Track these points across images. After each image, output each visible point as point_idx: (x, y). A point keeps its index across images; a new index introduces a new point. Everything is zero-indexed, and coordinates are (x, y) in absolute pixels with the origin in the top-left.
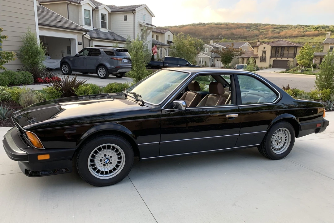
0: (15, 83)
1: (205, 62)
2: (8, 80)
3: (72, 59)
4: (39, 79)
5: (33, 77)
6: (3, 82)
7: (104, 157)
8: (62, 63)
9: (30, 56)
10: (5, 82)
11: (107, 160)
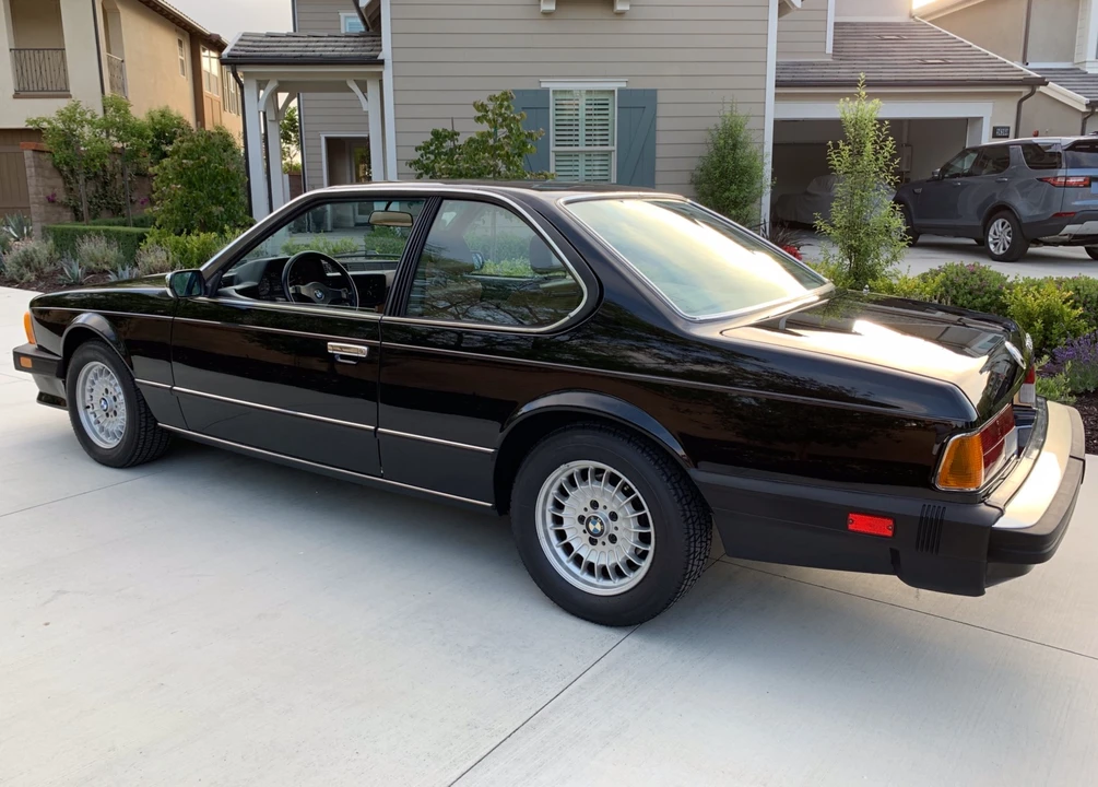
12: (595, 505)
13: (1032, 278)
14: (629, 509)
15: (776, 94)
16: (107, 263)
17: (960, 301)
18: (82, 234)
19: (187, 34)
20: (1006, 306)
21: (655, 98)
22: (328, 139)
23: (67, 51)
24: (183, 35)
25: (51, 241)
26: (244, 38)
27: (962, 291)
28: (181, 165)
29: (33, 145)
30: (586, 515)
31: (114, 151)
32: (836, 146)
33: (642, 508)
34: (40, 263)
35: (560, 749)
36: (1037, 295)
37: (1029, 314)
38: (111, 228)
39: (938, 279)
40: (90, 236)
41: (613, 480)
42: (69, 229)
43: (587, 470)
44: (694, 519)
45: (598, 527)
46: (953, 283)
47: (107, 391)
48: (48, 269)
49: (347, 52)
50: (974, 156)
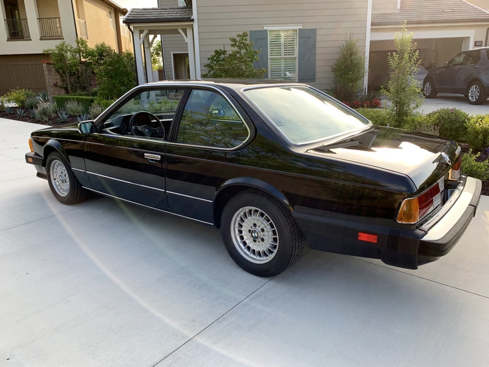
12: (255, 225)
13: (480, 115)
14: (269, 227)
15: (371, 29)
16: (78, 112)
17: (446, 126)
18: (67, 100)
19: (113, 9)
20: (466, 128)
21: (315, 32)
22: (174, 55)
23: (61, 19)
24: (111, 9)
25: (55, 103)
26: (133, 11)
27: (447, 121)
28: (107, 69)
29: (46, 61)
30: (252, 229)
31: (81, 63)
32: (392, 55)
33: (274, 227)
34: (50, 113)
35: (230, 332)
36: (481, 123)
37: (477, 132)
38: (80, 97)
39: (435, 116)
40: (70, 101)
41: (262, 215)
42: (63, 98)
43: (251, 210)
44: (295, 232)
45: (256, 235)
46: (442, 117)
47: (62, 172)
48: (53, 115)
49: (178, 16)
50: (464, 55)
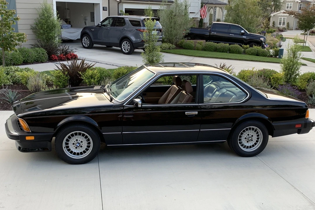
0: (29, 62)
1: (288, 23)
2: (22, 58)
3: (93, 30)
4: (53, 56)
5: (48, 54)
6: (17, 61)
7: (76, 142)
8: (83, 34)
9: (45, 30)
10: (19, 60)
11: (78, 144)
